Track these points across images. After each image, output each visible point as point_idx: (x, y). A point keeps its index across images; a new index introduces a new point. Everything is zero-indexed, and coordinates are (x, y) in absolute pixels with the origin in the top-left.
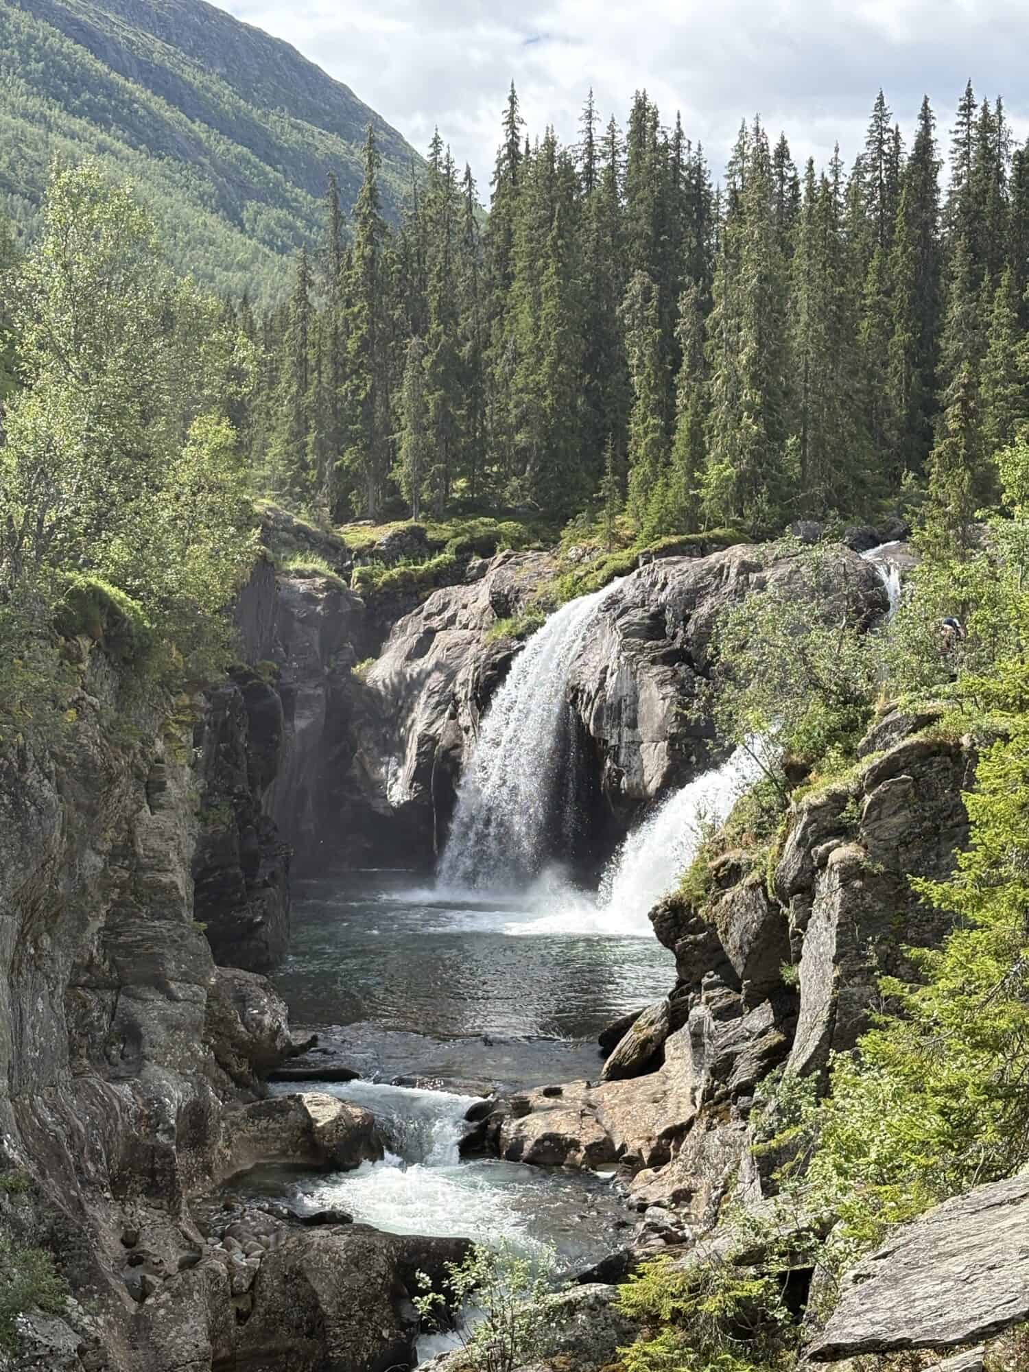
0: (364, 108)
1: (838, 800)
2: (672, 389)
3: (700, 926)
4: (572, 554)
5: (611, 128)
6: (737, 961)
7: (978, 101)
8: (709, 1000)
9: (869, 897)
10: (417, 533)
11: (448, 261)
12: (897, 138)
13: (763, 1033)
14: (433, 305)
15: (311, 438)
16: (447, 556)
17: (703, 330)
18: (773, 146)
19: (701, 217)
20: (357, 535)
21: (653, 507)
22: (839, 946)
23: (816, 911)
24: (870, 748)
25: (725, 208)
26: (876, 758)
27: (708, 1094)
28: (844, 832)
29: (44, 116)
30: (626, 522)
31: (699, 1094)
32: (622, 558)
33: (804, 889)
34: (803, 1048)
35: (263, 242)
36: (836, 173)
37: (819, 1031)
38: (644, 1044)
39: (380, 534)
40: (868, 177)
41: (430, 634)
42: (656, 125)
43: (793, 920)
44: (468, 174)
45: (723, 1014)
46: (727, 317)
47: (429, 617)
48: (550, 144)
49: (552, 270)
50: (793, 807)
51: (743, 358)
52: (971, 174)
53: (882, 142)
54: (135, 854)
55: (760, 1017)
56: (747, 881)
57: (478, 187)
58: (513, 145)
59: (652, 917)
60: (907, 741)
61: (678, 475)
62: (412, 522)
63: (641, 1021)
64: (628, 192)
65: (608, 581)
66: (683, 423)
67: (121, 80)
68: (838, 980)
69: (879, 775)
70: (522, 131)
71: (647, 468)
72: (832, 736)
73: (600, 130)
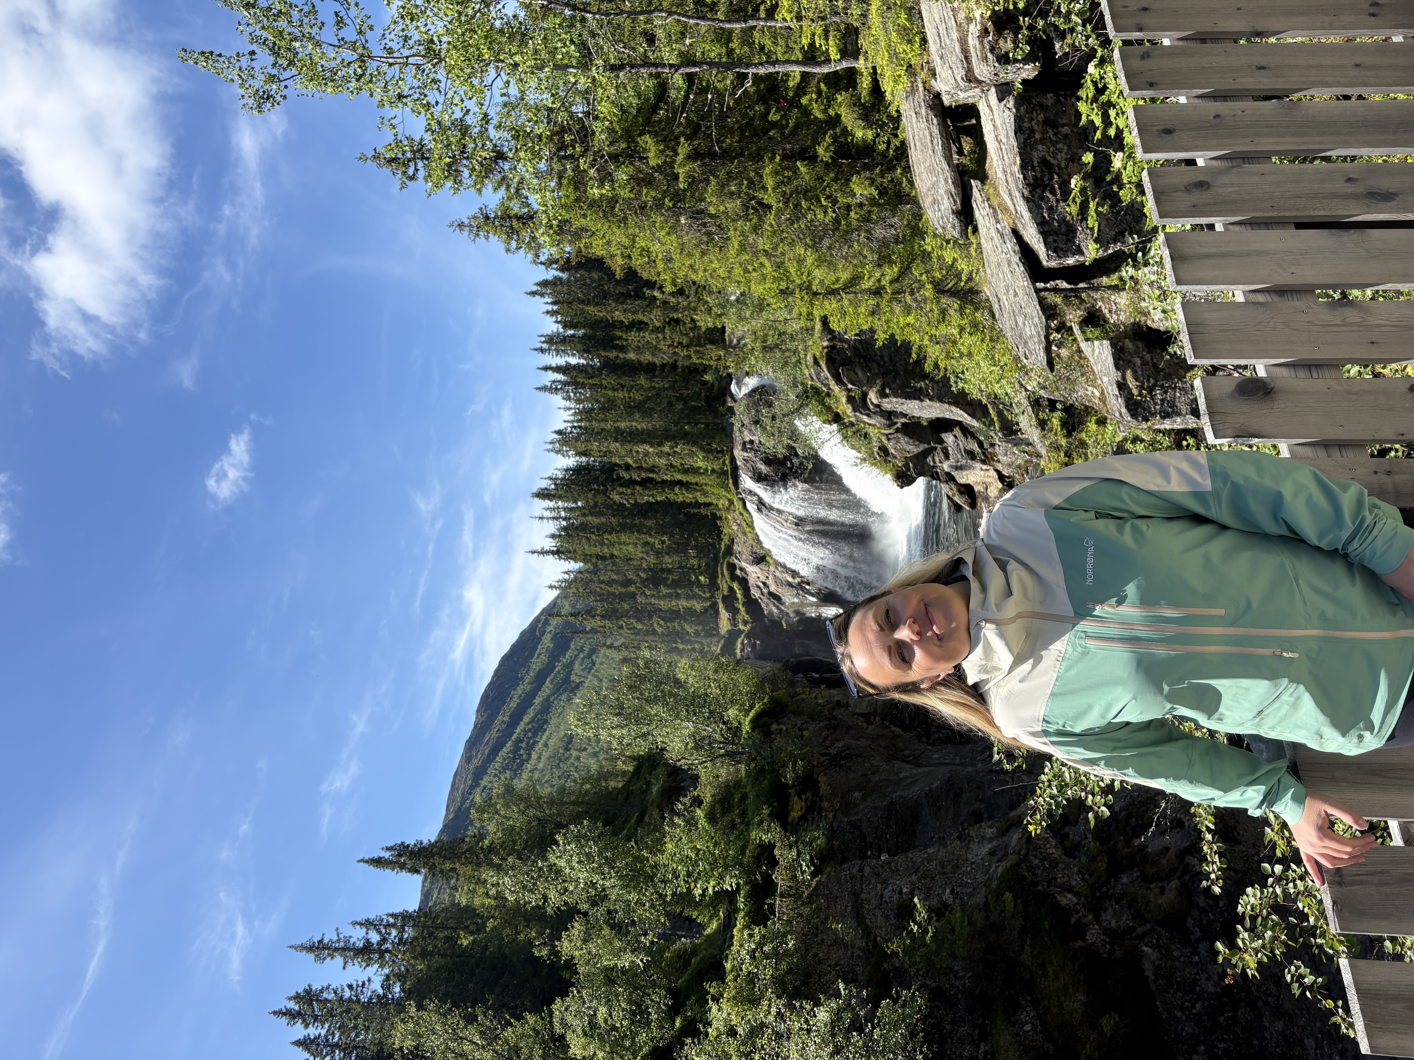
0: (531, 625)
1: (850, 400)
2: (664, 482)
3: (906, 466)
4: (735, 528)
5: (547, 509)
6: (923, 447)
7: (539, 345)
8: (941, 462)
9: (894, 386)
10: (725, 599)
11: (603, 582)
12: (554, 382)
13: (955, 436)
14: (623, 590)
15: (681, 646)
16: (735, 586)
17: (637, 468)
18: (557, 437)
19: (587, 469)
20: (724, 624)
21: (716, 491)
22: (915, 399)
23: (899, 410)
24: (827, 386)
25: (584, 459)
26: (832, 383)
27: (983, 462)
28: (864, 396)
29: (530, 771)
30: (722, 503)
31: (984, 467)
32: (738, 505)
33: (889, 415)
34: (961, 416)
35: (589, 672)
36: (570, 409)
37: (954, 409)
38: (961, 493)
39: (724, 615)
40: (572, 395)
41: (770, 594)
42: (546, 489)
43: (903, 420)
44: (566, 573)
45: (947, 456)
46: (633, 457)
47: (762, 594)
48: (553, 536)
49: (609, 537)
50: (853, 419)
51: (651, 450)
52: (572, 349)
53: (556, 389)
54: (869, 713)
55: (949, 438)
56: (886, 442)
57: (571, 568)
58: (553, 553)
59: (902, 487)
60: (825, 369)
61: (701, 479)
62: (720, 601)
63: (950, 494)
64: (575, 502)
65: (747, 511)
66: (678, 477)
67: (515, 736)
68: (930, 400)
69: (839, 381)
70: (547, 548)
71: (698, 494)
72: (822, 402)
73: (548, 514)
